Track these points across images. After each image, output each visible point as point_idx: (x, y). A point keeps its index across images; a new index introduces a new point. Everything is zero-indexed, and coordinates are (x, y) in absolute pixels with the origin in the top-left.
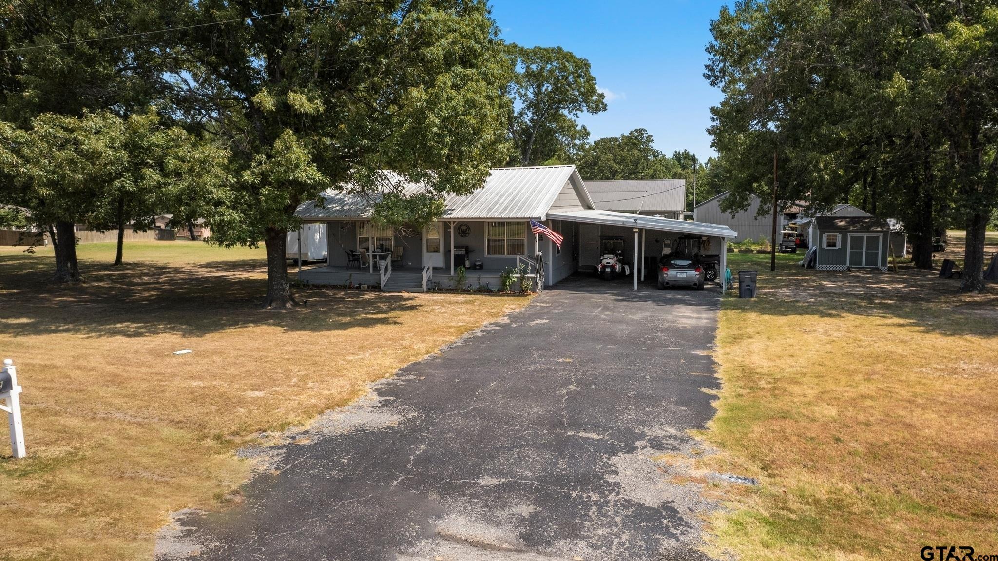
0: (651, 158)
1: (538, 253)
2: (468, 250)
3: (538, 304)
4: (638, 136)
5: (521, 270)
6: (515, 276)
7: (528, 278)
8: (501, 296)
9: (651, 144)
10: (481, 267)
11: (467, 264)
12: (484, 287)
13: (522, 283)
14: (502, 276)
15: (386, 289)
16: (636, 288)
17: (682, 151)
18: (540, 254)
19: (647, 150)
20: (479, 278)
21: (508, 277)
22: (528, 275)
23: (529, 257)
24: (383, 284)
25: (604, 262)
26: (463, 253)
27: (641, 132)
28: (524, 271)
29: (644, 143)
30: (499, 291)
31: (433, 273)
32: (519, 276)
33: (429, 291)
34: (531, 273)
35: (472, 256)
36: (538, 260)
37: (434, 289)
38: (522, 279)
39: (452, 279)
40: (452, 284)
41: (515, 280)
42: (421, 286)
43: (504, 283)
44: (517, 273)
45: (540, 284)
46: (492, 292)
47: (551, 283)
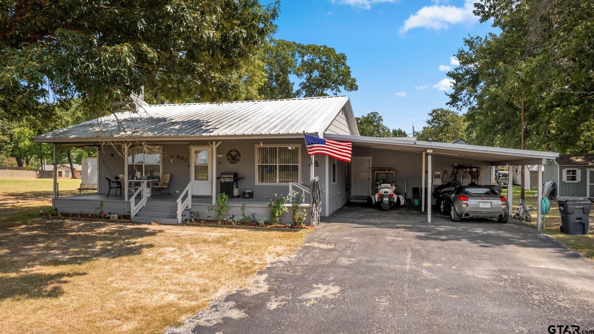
0: (381, 131)
1: (313, 177)
2: (237, 178)
3: (316, 245)
4: (373, 116)
5: (293, 198)
6: (286, 206)
7: (302, 208)
8: (268, 230)
9: (381, 122)
10: (251, 195)
11: (236, 192)
12: (249, 218)
13: (294, 214)
14: (270, 206)
15: (136, 219)
16: (429, 220)
17: (397, 129)
18: (317, 179)
19: (378, 126)
20: (243, 208)
21: (278, 207)
22: (302, 205)
23: (303, 185)
24: (133, 214)
25: (382, 191)
26: (231, 180)
27: (375, 114)
28: (297, 200)
29: (377, 121)
30: (267, 223)
31: (192, 201)
32: (291, 205)
33: (185, 223)
34: (306, 203)
35: (241, 183)
36: (314, 186)
37: (191, 221)
38: (294, 209)
39: (212, 209)
40: (213, 215)
41: (286, 210)
42: (175, 217)
43: (273, 214)
44: (288, 202)
45: (316, 216)
46: (258, 224)
47: (327, 214)
